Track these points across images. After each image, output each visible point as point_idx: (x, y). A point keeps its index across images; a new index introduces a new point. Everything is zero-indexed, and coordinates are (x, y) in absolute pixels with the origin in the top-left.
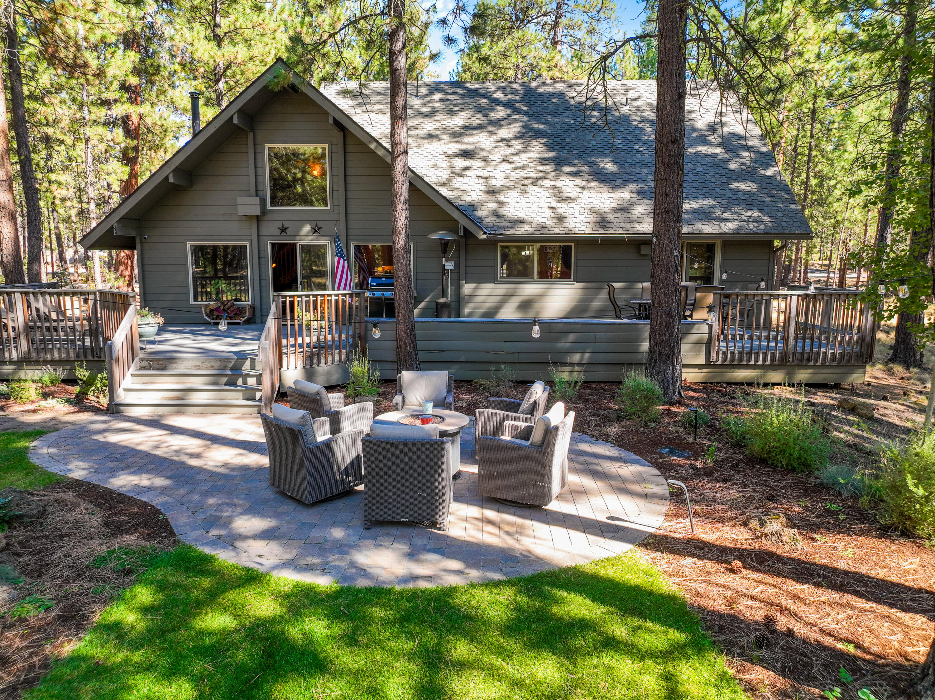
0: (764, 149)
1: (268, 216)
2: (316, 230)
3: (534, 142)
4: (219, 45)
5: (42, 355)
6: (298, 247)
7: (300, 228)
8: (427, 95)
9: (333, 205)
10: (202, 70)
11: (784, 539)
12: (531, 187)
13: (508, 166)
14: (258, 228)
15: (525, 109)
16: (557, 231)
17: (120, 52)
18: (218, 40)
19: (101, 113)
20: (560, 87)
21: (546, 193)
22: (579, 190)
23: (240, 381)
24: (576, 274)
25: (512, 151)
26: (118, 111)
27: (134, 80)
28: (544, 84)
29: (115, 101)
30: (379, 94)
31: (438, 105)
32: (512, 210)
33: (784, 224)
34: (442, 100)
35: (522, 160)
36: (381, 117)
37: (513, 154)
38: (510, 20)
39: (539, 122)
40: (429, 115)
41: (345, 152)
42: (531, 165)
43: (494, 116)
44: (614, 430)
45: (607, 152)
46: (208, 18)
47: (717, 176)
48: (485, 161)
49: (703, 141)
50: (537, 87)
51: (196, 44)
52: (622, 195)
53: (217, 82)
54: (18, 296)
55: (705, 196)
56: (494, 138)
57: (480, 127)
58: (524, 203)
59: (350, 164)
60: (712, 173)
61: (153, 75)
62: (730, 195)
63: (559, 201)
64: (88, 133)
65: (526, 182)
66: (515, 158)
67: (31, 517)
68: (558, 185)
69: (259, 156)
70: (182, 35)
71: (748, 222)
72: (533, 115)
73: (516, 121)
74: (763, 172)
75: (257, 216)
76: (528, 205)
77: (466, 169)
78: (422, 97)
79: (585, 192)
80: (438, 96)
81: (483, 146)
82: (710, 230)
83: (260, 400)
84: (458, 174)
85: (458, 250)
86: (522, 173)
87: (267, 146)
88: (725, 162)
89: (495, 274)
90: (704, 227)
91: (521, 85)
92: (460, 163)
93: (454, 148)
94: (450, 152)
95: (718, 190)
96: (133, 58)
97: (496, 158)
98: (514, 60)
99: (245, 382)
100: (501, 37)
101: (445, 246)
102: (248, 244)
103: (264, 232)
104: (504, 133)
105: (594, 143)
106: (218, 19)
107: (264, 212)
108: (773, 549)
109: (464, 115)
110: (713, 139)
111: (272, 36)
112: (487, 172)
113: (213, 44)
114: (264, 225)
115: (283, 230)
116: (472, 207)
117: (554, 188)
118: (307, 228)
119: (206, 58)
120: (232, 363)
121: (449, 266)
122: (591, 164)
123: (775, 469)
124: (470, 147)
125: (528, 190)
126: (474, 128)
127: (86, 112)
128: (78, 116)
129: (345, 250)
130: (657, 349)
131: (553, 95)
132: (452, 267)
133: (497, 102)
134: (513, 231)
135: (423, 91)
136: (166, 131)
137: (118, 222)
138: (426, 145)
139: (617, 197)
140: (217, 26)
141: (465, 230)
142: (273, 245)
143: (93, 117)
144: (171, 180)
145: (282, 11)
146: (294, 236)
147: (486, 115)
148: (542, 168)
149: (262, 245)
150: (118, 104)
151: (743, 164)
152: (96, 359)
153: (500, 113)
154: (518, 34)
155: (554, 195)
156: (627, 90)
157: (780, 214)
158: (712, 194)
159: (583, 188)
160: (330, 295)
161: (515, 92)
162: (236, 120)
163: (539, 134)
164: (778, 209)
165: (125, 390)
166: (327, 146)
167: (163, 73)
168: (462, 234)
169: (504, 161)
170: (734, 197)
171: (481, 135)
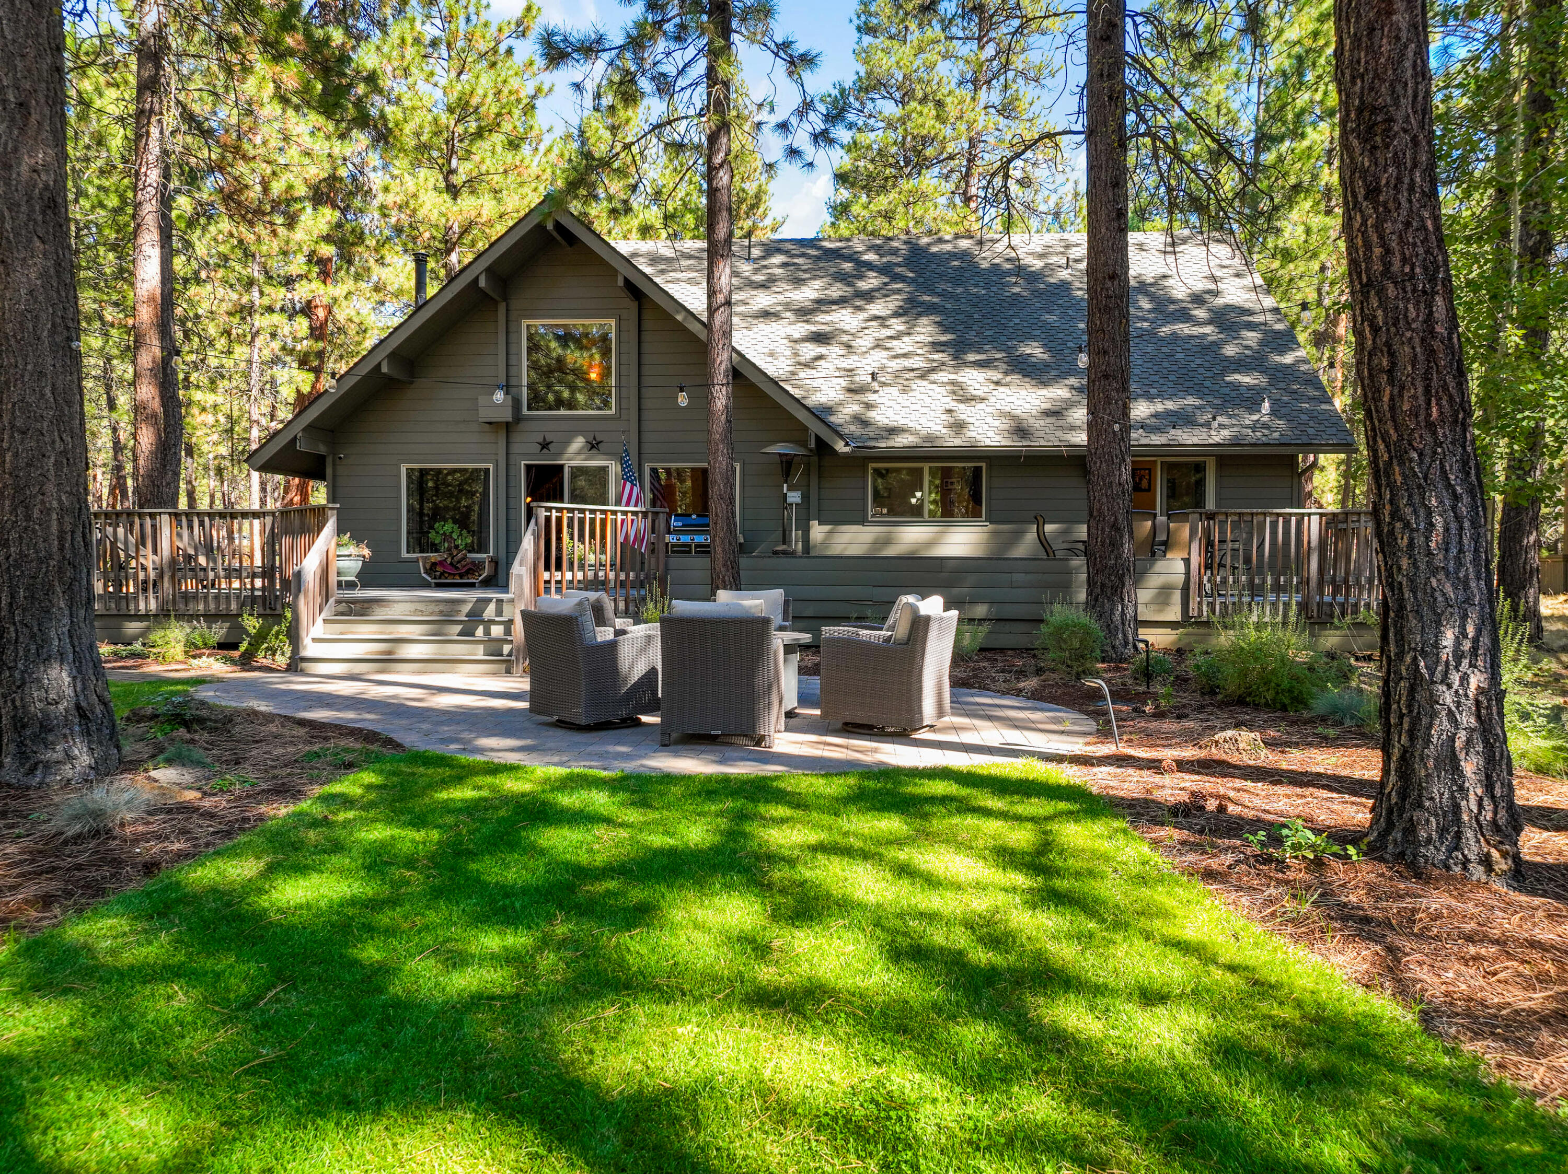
0: (1279, 327)
1: (523, 426)
2: (594, 446)
3: (924, 320)
4: (455, 199)
5: (191, 606)
6: (566, 470)
7: (568, 443)
8: (764, 258)
9: (619, 407)
10: (427, 235)
11: (1241, 746)
12: (919, 382)
13: (885, 354)
14: (508, 443)
15: (911, 275)
16: (957, 442)
17: (309, 210)
18: (453, 191)
19: (278, 294)
20: (964, 244)
21: (943, 390)
22: (992, 386)
23: (480, 631)
24: (989, 511)
25: (890, 333)
26: (302, 292)
27: (327, 250)
28: (941, 241)
29: (301, 277)
30: (690, 257)
31: (780, 271)
32: (890, 413)
33: (1311, 431)
34: (784, 265)
35: (905, 345)
36: (695, 289)
37: (891, 337)
38: (896, 165)
39: (933, 293)
40: (763, 286)
41: (640, 331)
42: (920, 351)
43: (863, 285)
44: (1031, 683)
45: (1038, 333)
46: (440, 161)
47: (1207, 364)
48: (850, 347)
49: (1184, 316)
50: (929, 244)
51: (422, 197)
52: (1060, 392)
53: (449, 252)
54: (165, 518)
55: (1188, 391)
56: (863, 315)
57: (841, 302)
58: (907, 404)
59: (646, 347)
60: (1198, 361)
61: (353, 244)
62: (1227, 390)
63: (960, 401)
64: (257, 324)
65: (912, 374)
66: (895, 343)
67: (216, 721)
68: (960, 379)
69: (513, 337)
70: (402, 184)
71: (1254, 428)
72: (923, 282)
73: (898, 291)
74: (1278, 359)
75: (507, 423)
76: (914, 407)
77: (820, 357)
78: (755, 260)
79: (1001, 389)
80: (778, 259)
81: (847, 328)
82: (1195, 440)
83: (510, 655)
84: (806, 365)
85: (807, 473)
86: (907, 363)
87: (525, 323)
88: (1217, 345)
89: (865, 510)
90: (1185, 436)
91: (906, 243)
92: (810, 350)
93: (801, 329)
94: (797, 336)
95: (1207, 383)
96: (328, 218)
97: (864, 342)
98: (902, 224)
99: (487, 632)
100: (883, 189)
101: (787, 465)
102: (491, 466)
103: (516, 448)
104: (878, 308)
105: (1017, 321)
106: (454, 162)
107: (518, 418)
108: (1224, 757)
109: (818, 284)
110: (1201, 313)
111: (534, 185)
112: (851, 362)
113: (446, 197)
114: (516, 437)
115: (545, 445)
116: (829, 410)
117: (953, 383)
118: (578, 443)
119: (434, 217)
120: (470, 606)
121: (794, 497)
122: (1009, 350)
123: (1256, 707)
124: (827, 328)
125: (914, 387)
126: (834, 302)
127: (256, 294)
128: (244, 300)
129: (636, 469)
130: (1099, 579)
131: (953, 255)
132: (799, 500)
133: (869, 266)
134: (891, 443)
135: (756, 252)
136: (365, 331)
137: (304, 430)
138: (762, 326)
139: (1051, 395)
140: (452, 172)
141: (818, 438)
142: (528, 467)
143: (266, 301)
144: (385, 369)
145: (549, 150)
146: (560, 454)
147: (849, 284)
148: (936, 356)
149: (512, 468)
150: (304, 282)
151: (1247, 347)
152: (268, 612)
153: (871, 282)
154: (906, 185)
155: (954, 393)
156: (1067, 247)
157: (1304, 417)
158: (1197, 390)
159: (997, 383)
160: (614, 513)
161: (895, 252)
162: (482, 283)
163: (929, 309)
164: (1301, 410)
165: (314, 640)
166: (613, 322)
167: (368, 242)
168: (813, 446)
169: (877, 346)
170: (1233, 394)
171: (844, 312)
